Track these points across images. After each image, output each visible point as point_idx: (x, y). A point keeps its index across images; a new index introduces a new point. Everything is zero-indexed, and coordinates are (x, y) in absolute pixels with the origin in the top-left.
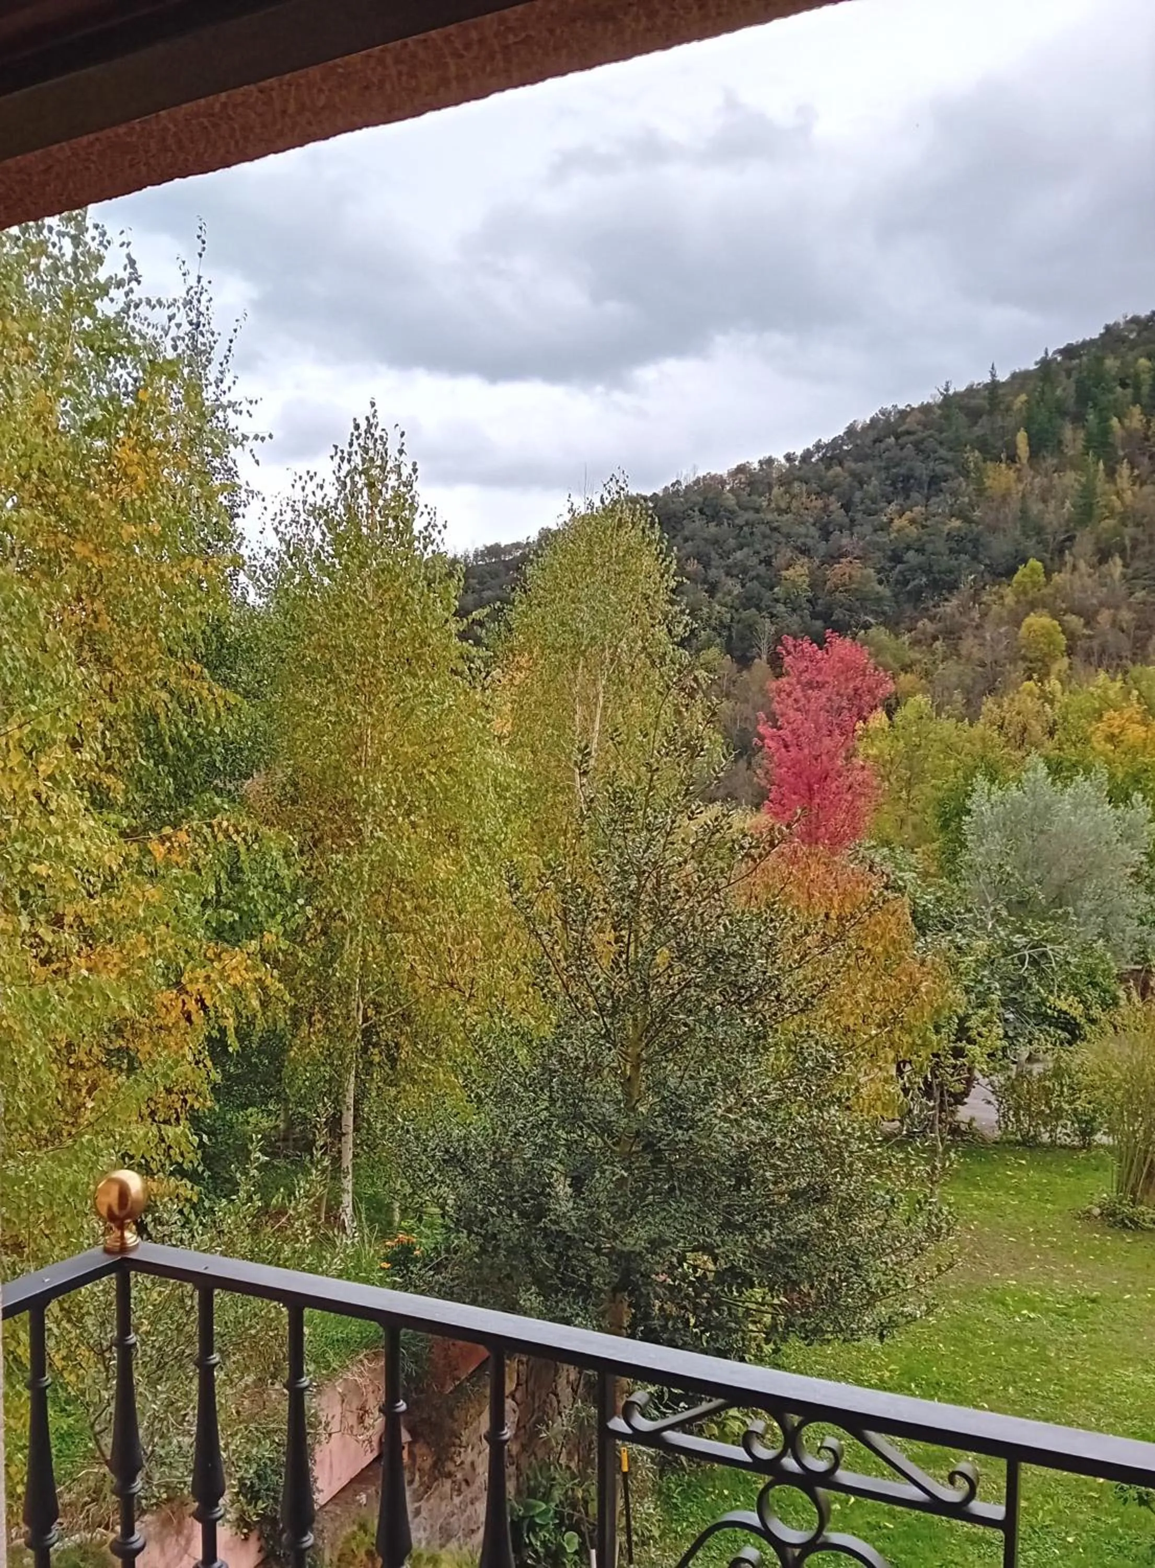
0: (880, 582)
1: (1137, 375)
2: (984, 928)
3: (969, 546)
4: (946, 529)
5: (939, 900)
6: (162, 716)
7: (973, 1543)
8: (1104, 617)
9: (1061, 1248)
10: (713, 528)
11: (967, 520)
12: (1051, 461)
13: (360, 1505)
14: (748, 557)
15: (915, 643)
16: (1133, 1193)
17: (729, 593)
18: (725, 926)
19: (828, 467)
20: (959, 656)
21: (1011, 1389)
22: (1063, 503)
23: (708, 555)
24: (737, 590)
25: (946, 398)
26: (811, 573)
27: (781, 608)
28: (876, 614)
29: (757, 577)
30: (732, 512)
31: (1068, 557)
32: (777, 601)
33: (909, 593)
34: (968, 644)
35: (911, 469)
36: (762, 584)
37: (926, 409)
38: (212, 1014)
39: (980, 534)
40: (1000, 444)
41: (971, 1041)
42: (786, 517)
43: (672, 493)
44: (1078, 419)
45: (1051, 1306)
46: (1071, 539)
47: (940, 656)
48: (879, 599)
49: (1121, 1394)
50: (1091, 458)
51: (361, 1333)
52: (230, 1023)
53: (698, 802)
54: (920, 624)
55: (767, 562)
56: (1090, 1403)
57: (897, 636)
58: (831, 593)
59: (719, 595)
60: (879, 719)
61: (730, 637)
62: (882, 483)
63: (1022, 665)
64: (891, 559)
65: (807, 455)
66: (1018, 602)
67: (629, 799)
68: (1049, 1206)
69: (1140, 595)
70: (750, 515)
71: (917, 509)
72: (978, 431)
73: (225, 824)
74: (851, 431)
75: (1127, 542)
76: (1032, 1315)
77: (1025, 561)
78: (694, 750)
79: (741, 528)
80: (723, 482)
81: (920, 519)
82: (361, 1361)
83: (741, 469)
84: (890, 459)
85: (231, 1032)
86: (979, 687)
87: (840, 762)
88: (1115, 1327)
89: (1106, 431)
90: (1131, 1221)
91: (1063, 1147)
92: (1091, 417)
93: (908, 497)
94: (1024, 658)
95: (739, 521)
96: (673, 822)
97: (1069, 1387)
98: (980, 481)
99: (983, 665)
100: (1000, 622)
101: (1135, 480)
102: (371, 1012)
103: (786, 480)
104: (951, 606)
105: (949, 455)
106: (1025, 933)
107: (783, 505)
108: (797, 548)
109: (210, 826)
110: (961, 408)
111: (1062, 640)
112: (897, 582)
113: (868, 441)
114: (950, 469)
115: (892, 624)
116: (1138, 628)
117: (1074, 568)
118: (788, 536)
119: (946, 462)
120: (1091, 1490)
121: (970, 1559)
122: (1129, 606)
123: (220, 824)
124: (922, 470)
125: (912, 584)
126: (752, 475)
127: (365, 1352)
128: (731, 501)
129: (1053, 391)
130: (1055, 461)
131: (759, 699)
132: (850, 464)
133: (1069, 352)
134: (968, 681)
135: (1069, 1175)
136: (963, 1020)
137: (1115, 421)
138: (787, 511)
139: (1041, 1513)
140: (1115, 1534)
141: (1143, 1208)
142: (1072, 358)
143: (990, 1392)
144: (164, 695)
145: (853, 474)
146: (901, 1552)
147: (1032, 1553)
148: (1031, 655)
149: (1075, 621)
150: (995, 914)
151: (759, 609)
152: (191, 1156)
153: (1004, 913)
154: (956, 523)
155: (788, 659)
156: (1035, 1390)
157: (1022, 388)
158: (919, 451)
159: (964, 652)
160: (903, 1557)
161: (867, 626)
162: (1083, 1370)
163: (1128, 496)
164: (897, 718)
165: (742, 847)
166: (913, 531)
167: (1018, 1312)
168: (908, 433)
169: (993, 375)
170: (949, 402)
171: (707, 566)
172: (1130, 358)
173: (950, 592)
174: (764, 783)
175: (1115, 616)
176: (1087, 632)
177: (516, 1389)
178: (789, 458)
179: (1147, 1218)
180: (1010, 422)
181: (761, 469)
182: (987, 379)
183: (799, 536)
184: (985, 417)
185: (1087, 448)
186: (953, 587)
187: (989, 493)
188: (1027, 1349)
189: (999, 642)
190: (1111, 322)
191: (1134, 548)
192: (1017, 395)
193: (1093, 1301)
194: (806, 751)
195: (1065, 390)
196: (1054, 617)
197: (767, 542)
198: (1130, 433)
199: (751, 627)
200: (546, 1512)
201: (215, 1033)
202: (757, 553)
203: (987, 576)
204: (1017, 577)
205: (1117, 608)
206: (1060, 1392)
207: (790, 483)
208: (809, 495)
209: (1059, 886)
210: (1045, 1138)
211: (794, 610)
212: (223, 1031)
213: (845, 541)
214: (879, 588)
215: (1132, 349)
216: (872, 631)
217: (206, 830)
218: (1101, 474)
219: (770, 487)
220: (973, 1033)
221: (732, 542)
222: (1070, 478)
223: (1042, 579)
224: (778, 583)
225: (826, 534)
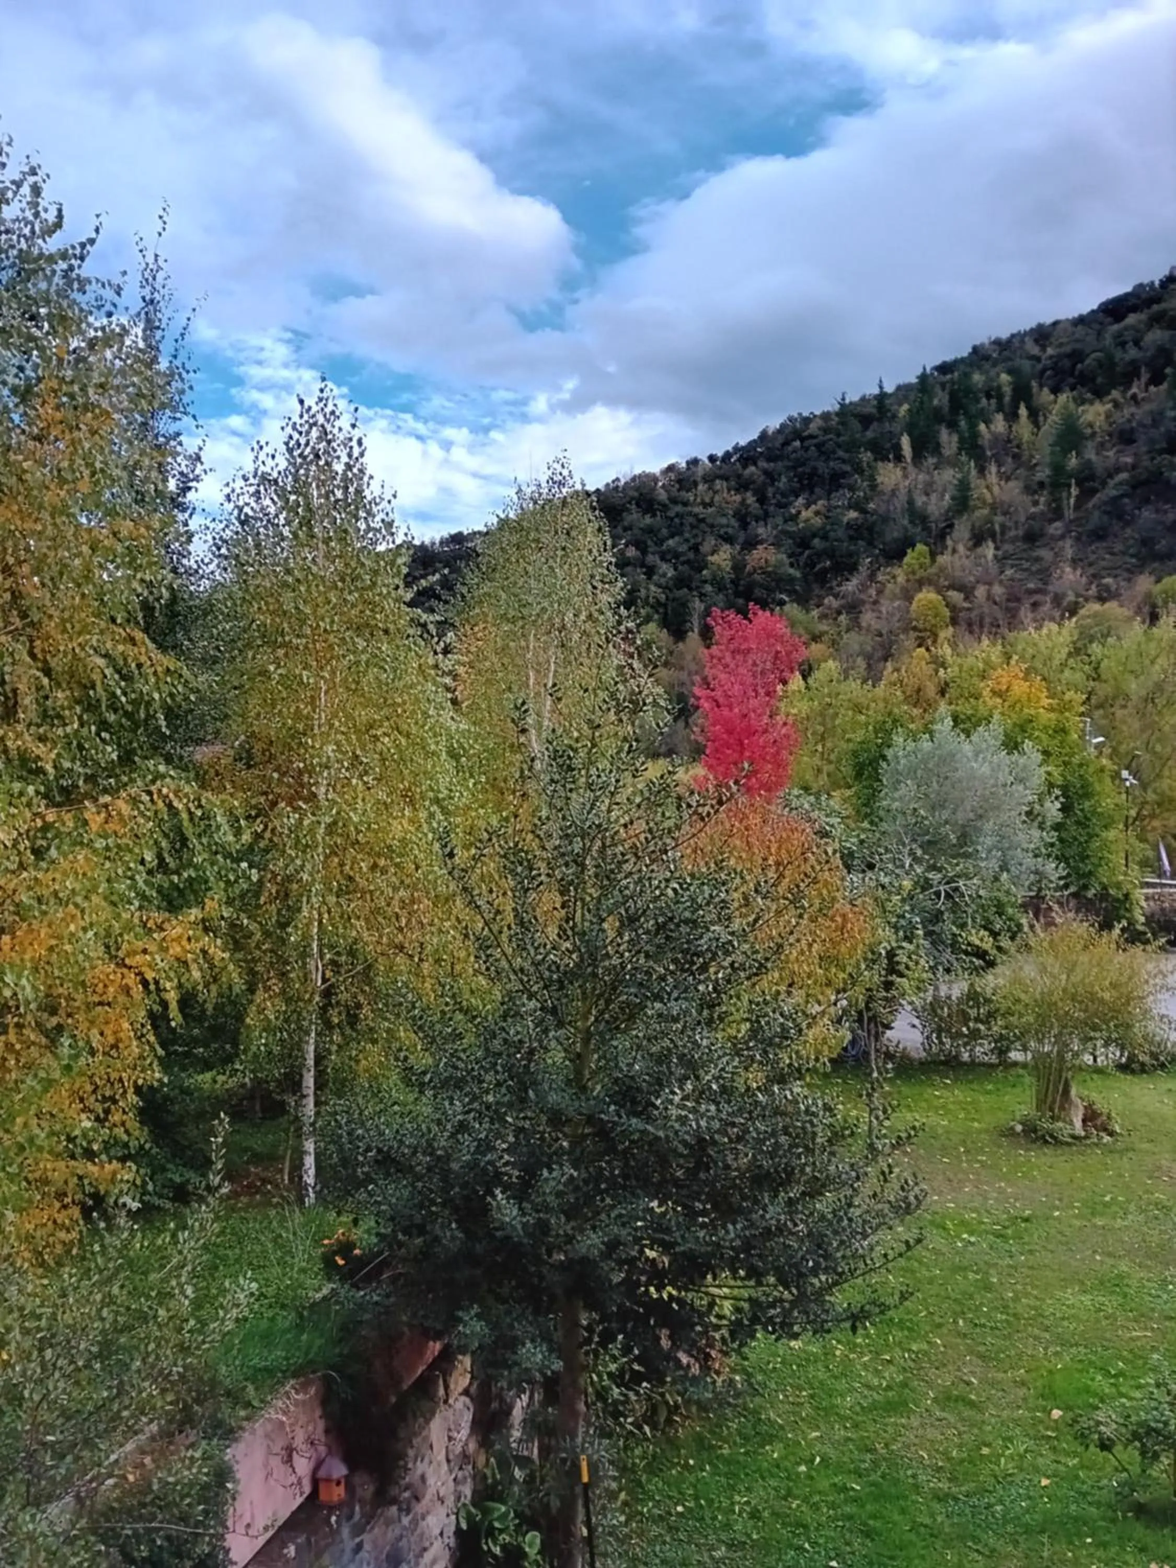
0: (792, 565)
1: (999, 387)
2: (903, 866)
3: (866, 533)
4: (845, 520)
5: (862, 842)
6: (98, 683)
7: (940, 1500)
8: (980, 592)
9: (991, 1167)
10: (648, 520)
11: (863, 511)
12: (931, 461)
13: (287, 1561)
14: (679, 544)
15: (823, 617)
16: (1052, 1110)
17: (664, 575)
18: (674, 890)
19: (745, 467)
20: (860, 627)
21: (961, 1322)
22: (943, 496)
23: (645, 543)
24: (671, 573)
25: (843, 406)
26: (733, 557)
27: (708, 588)
28: (790, 593)
29: (688, 562)
30: (665, 506)
31: (949, 542)
32: (705, 582)
33: (816, 574)
34: (867, 618)
35: (815, 469)
36: (692, 568)
37: (826, 416)
38: (152, 987)
39: (874, 523)
40: (888, 445)
41: (901, 975)
42: (710, 510)
43: (613, 488)
44: (953, 426)
45: (988, 1227)
46: (951, 526)
47: (843, 628)
48: (792, 580)
49: (1063, 1319)
50: (964, 458)
51: (287, 1359)
52: (172, 996)
53: (642, 759)
54: (826, 601)
55: (695, 548)
56: (1036, 1331)
57: (808, 611)
58: (750, 574)
59: (655, 577)
60: (796, 682)
61: (666, 614)
62: (790, 480)
63: (913, 634)
64: (799, 546)
65: (728, 455)
66: (908, 581)
67: (569, 758)
68: (976, 1124)
69: (1009, 572)
70: (679, 508)
71: (820, 502)
72: (870, 434)
73: (165, 791)
74: (764, 435)
75: (997, 527)
76: (973, 1239)
77: (913, 546)
78: (636, 705)
79: (672, 519)
80: (654, 479)
81: (823, 510)
82: (287, 1393)
83: (671, 468)
84: (797, 460)
85: (173, 1006)
86: (879, 654)
87: (766, 720)
88: (1050, 1247)
89: (975, 435)
90: (1052, 1136)
91: (983, 1064)
92: (963, 423)
93: (812, 492)
94: (915, 629)
95: (671, 514)
96: (617, 781)
97: (1015, 1315)
98: (872, 478)
99: (880, 635)
100: (894, 597)
101: (1001, 475)
102: (329, 974)
103: (709, 479)
104: (851, 586)
105: (846, 456)
106: (939, 870)
107: (707, 500)
108: (721, 537)
109: (150, 793)
110: (856, 416)
111: (947, 613)
112: (806, 565)
113: (778, 444)
114: (848, 468)
115: (803, 601)
116: (1008, 600)
117: (954, 551)
118: (712, 526)
119: (844, 461)
120: (1047, 1429)
121: (939, 1519)
122: (1001, 582)
123: (160, 791)
124: (823, 468)
125: (818, 567)
126: (680, 473)
127: (292, 1382)
128: (663, 496)
129: (931, 400)
130: (935, 460)
131: (693, 667)
132: (763, 464)
133: (944, 368)
134: (869, 648)
135: (988, 1092)
136: (891, 954)
137: (982, 427)
138: (711, 504)
139: (1003, 1460)
140: (1077, 1477)
141: (1060, 1124)
142: (945, 374)
143: (940, 1326)
144: (101, 662)
145: (766, 472)
146: (870, 1517)
147: (999, 1508)
148: (921, 626)
149: (956, 596)
150: (912, 853)
151: (690, 589)
152: (137, 1133)
153: (919, 852)
154: (853, 514)
155: (717, 629)
156: (983, 1321)
157: (906, 399)
158: (822, 453)
159: (864, 624)
160: (871, 1522)
161: (782, 603)
162: (1027, 1295)
163: (996, 489)
164: (810, 681)
165: (689, 806)
166: (818, 521)
167: (958, 1236)
168: (811, 437)
169: (881, 387)
170: (846, 411)
171: (644, 552)
172: (993, 373)
173: (851, 573)
174: (700, 739)
175: (989, 591)
176: (966, 605)
177: (471, 1384)
178: (712, 458)
179: (1065, 1132)
180: (896, 427)
181: (688, 469)
182: (876, 391)
183: (722, 526)
184: (875, 424)
185: (960, 449)
186: (853, 568)
187: (880, 488)
188: (971, 1276)
189: (893, 615)
190: (978, 343)
191: (1003, 533)
192: (900, 405)
193: (1026, 1220)
194: (736, 710)
195: (940, 399)
196: (939, 592)
197: (695, 531)
198: (996, 438)
199: (684, 605)
200: (506, 1515)
201: (156, 1008)
202: (687, 540)
203: (882, 560)
204: (906, 560)
205: (990, 584)
206: (1007, 1321)
207: (713, 481)
208: (729, 490)
209: (963, 826)
210: (966, 1057)
211: (720, 590)
212: (165, 1004)
213: (761, 530)
214: (791, 571)
215: (994, 365)
216: (787, 608)
217: (145, 798)
218: (974, 472)
219: (695, 484)
220: (902, 968)
221: (665, 531)
222: (949, 476)
223: (928, 561)
224: (705, 567)
225: (744, 525)
